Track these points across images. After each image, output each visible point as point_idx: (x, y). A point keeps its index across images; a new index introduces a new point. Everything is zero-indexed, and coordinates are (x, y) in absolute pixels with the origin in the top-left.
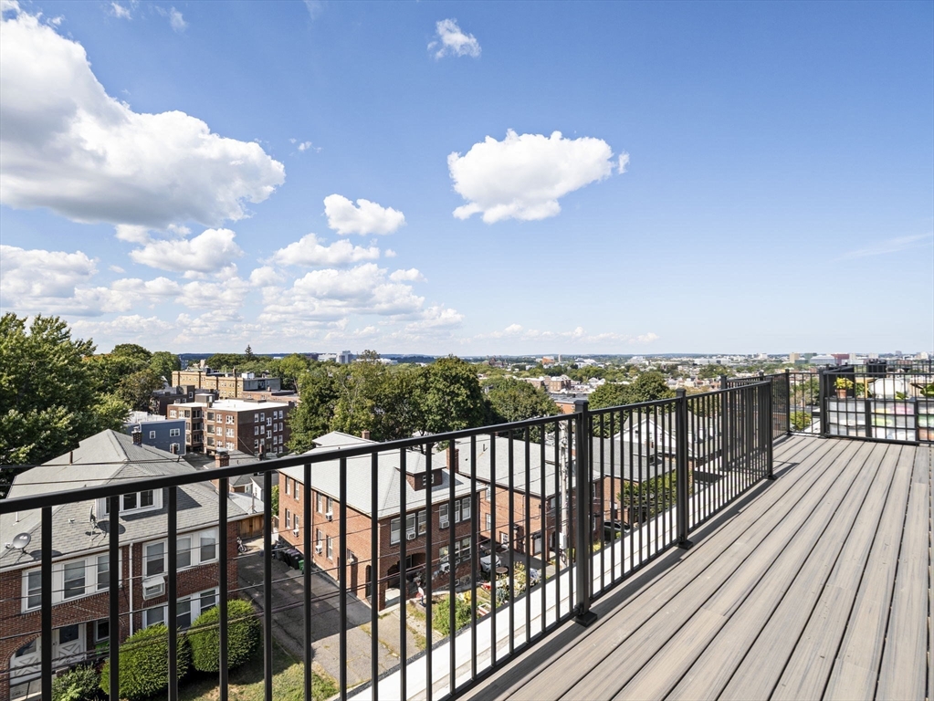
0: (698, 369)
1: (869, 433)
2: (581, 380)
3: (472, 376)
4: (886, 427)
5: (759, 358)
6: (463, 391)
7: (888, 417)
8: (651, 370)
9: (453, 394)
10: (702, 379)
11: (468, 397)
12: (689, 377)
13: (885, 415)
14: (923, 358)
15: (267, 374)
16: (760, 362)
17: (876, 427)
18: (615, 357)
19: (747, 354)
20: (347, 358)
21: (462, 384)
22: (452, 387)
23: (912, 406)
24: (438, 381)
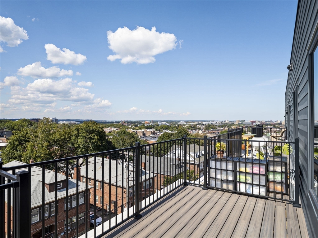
0: (204, 126)
1: (235, 187)
2: (160, 131)
3: (100, 130)
4: (246, 183)
5: (226, 122)
6: (96, 137)
7: (247, 175)
8: (187, 126)
9: (91, 139)
10: (206, 130)
11: (98, 139)
12: (201, 129)
13: (246, 173)
14: (278, 122)
15: (6, 129)
16: (226, 123)
17: (240, 182)
18: (174, 121)
19: (222, 120)
20: (54, 121)
21: (96, 134)
22: (90, 135)
23: (264, 167)
24: (83, 132)
